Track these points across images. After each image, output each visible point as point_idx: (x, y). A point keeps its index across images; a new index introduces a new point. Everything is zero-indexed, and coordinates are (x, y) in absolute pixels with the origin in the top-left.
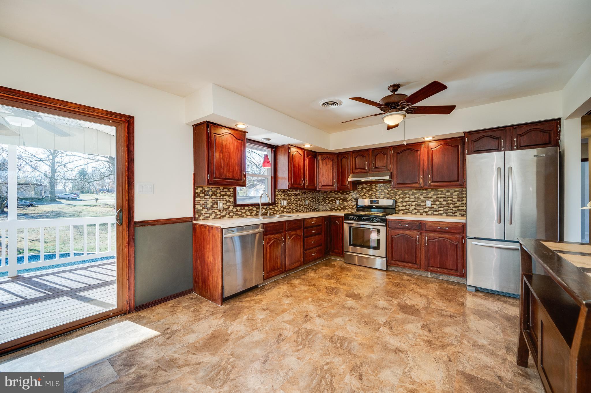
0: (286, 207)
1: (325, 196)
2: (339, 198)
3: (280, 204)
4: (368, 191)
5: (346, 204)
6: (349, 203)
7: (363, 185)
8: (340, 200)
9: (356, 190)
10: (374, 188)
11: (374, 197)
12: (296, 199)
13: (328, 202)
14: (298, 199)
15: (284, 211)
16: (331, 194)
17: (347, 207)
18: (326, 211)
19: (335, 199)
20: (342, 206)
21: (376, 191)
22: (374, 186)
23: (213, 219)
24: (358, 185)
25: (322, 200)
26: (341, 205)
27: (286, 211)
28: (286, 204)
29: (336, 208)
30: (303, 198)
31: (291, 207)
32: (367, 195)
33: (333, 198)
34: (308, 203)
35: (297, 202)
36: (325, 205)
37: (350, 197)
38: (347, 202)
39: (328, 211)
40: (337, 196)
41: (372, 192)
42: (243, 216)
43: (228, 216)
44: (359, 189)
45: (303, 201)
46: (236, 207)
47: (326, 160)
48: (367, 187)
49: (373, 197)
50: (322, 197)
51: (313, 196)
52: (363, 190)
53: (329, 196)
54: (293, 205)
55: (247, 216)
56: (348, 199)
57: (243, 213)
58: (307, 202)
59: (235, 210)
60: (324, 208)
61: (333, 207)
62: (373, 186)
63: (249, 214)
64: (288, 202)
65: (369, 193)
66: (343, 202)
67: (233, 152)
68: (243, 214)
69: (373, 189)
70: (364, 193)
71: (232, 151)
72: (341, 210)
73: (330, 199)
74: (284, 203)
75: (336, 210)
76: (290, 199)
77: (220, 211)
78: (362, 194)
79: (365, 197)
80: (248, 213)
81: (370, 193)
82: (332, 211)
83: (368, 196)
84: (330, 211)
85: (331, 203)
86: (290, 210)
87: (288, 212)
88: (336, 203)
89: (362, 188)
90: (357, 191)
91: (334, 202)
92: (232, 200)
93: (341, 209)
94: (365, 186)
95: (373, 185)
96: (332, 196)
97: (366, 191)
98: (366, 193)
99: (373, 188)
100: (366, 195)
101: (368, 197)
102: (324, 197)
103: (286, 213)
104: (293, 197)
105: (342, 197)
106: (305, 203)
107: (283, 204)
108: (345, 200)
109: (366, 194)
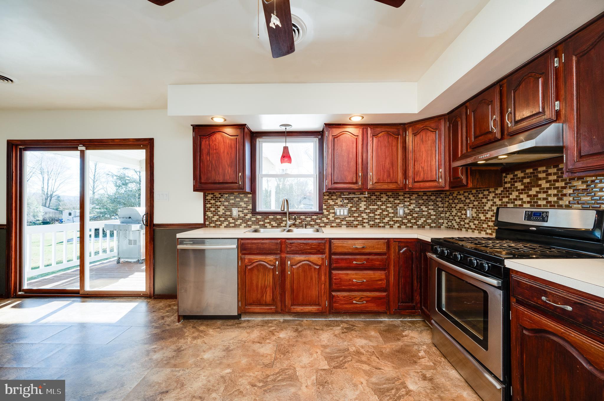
0: (347, 219)
1: (451, 201)
2: (471, 205)
3: (333, 213)
4: (528, 187)
5: (483, 218)
6: (488, 216)
7: (516, 173)
8: (472, 208)
9: (502, 186)
10: (544, 178)
11: (544, 202)
12: (371, 207)
13: (454, 212)
14: (376, 207)
15: (343, 225)
16: (458, 197)
17: (485, 226)
18: (453, 228)
19: (465, 207)
20: (476, 222)
21: (548, 185)
22: (544, 172)
23: (225, 227)
24: (504, 175)
25: (446, 209)
26: (474, 219)
27: (345, 225)
28: (346, 213)
29: (467, 226)
30: (389, 205)
31: (360, 219)
32: (526, 199)
33: (462, 205)
34: (404, 213)
35: (373, 211)
36: (451, 218)
37: (490, 203)
38: (485, 212)
39: (455, 229)
40: (468, 201)
41: (538, 189)
42: (266, 227)
43: (245, 225)
44: (506, 183)
45: (391, 210)
46: (256, 216)
47: (423, 134)
48: (524, 178)
49: (540, 202)
50: (447, 203)
51: (421, 201)
52: (516, 184)
53: (456, 201)
54: (364, 215)
55: (273, 227)
56: (485, 208)
57: (266, 223)
58: (401, 212)
59: (254, 219)
60: (450, 224)
61: (462, 223)
62: (540, 172)
63: (276, 225)
64: (350, 211)
65: (531, 193)
66: (478, 213)
67: (224, 152)
68: (266, 225)
69: (540, 182)
70: (517, 193)
71: (222, 150)
72: (475, 229)
73: (458, 208)
74: (342, 212)
75: (467, 229)
76: (357, 206)
77: (235, 219)
78: (514, 195)
79: (519, 202)
80: (274, 224)
81: (533, 192)
82: (461, 230)
83: (529, 199)
84: (458, 229)
85: (459, 214)
86: (357, 223)
87: (352, 227)
88: (466, 214)
89: (514, 181)
90: (502, 189)
91: (464, 212)
92: (250, 207)
93: (473, 227)
94: (520, 174)
95: (540, 169)
96: (461, 201)
97: (523, 187)
98: (522, 193)
99: (540, 179)
100: (524, 197)
101: (528, 202)
102: (449, 203)
103: (347, 227)
104: (365, 203)
105: (476, 203)
106: (395, 213)
107: (338, 214)
108: (480, 209)
109: (521, 196)
